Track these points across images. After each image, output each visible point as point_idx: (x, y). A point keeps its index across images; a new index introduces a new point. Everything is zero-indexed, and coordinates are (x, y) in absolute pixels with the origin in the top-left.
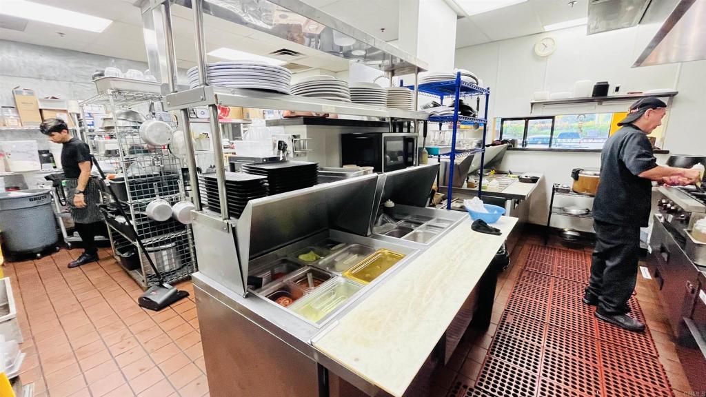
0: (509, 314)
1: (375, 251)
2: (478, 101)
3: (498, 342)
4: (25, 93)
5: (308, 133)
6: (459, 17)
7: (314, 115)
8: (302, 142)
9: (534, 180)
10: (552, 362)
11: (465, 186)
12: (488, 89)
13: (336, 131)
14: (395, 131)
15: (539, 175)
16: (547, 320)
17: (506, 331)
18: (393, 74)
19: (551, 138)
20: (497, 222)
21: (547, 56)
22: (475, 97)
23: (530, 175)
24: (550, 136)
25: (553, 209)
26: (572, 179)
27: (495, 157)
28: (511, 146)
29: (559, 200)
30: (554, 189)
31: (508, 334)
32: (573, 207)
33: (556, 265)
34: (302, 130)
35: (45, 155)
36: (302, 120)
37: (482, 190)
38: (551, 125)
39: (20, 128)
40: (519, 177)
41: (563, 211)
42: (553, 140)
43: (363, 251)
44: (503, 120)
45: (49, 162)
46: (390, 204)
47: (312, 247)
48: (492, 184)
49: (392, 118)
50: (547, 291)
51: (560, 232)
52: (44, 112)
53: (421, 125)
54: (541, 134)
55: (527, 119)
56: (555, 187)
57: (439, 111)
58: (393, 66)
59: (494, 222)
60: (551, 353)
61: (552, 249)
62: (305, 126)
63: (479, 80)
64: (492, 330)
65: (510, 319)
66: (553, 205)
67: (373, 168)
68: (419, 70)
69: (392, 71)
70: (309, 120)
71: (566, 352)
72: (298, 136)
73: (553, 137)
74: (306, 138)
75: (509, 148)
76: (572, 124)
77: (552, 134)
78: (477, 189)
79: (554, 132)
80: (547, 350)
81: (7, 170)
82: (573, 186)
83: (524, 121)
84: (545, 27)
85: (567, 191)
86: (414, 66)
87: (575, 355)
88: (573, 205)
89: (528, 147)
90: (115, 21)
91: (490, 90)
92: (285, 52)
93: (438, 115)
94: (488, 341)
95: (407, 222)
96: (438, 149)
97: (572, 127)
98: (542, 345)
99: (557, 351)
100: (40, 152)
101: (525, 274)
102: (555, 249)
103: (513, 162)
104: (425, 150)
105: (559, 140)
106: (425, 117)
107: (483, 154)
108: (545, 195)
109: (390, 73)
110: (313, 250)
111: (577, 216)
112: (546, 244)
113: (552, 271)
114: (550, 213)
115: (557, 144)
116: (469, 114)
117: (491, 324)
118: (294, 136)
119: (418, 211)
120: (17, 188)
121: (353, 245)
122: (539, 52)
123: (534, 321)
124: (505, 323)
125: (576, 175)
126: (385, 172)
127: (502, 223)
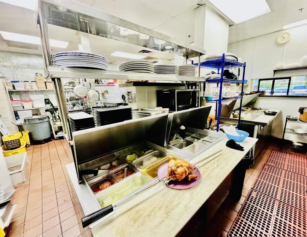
0: (253, 191)
1: (166, 156)
2: (239, 71)
3: (245, 208)
4: (39, 75)
5: (137, 91)
6: (230, 26)
7: (140, 81)
8: (133, 95)
9: (274, 114)
10: (279, 227)
11: (231, 117)
12: (245, 63)
13: (154, 89)
14: (188, 88)
15: (278, 111)
16: (278, 198)
17: (251, 202)
18: (187, 58)
19: (288, 89)
20: (244, 141)
21: (285, 43)
22: (237, 68)
23: (271, 110)
24: (287, 88)
25: (286, 130)
26: (299, 113)
27: (251, 101)
28: (262, 94)
29: (290, 125)
30: (287, 119)
31: (252, 204)
32: (300, 129)
33: (286, 163)
34: (133, 89)
35: (47, 101)
36: (132, 83)
37: (241, 119)
38: (288, 82)
39: (37, 90)
40: (264, 112)
41: (293, 131)
42: (290, 90)
43: (161, 155)
44: (260, 80)
45: (49, 104)
46: (183, 128)
47: (135, 151)
48: (247, 116)
49: (187, 82)
50: (280, 178)
51: (291, 143)
52: (46, 83)
53: (202, 85)
54: (283, 87)
55: (274, 79)
56: (288, 118)
57: (213, 76)
58: (187, 53)
59: (242, 141)
60: (279, 221)
61: (285, 152)
62: (135, 87)
63: (239, 59)
64: (242, 200)
65: (254, 194)
66: (286, 128)
67: (169, 109)
68: (201, 54)
69: (187, 55)
70: (137, 84)
71: (289, 221)
72: (131, 92)
73: (290, 88)
74: (135, 93)
75: (260, 96)
76: (302, 82)
77: (289, 87)
78: (238, 118)
79: (290, 86)
80: (276, 218)
81: (33, 107)
82: (300, 117)
83: (272, 81)
84: (283, 27)
85: (295, 120)
86: (198, 52)
87: (296, 224)
88: (299, 128)
89: (274, 95)
90: (69, 42)
91: (246, 64)
92: (144, 51)
93: (212, 78)
94: (239, 207)
95: (193, 137)
96: (212, 97)
97: (302, 83)
98: (273, 214)
99: (283, 220)
100: (45, 100)
101: (266, 167)
102: (287, 153)
103: (262, 103)
104: (204, 98)
105: (293, 90)
106: (204, 80)
107: (241, 100)
108: (281, 122)
109: (186, 57)
110: (135, 153)
111: (302, 134)
112: (281, 149)
113: (284, 167)
114: (284, 132)
115: (292, 92)
116: (232, 78)
117: (242, 196)
118: (128, 93)
119: (200, 131)
120: (37, 114)
121: (156, 151)
122: (279, 41)
123: (270, 197)
124: (251, 197)
125: (301, 111)
126: (177, 111)
127: (247, 142)
